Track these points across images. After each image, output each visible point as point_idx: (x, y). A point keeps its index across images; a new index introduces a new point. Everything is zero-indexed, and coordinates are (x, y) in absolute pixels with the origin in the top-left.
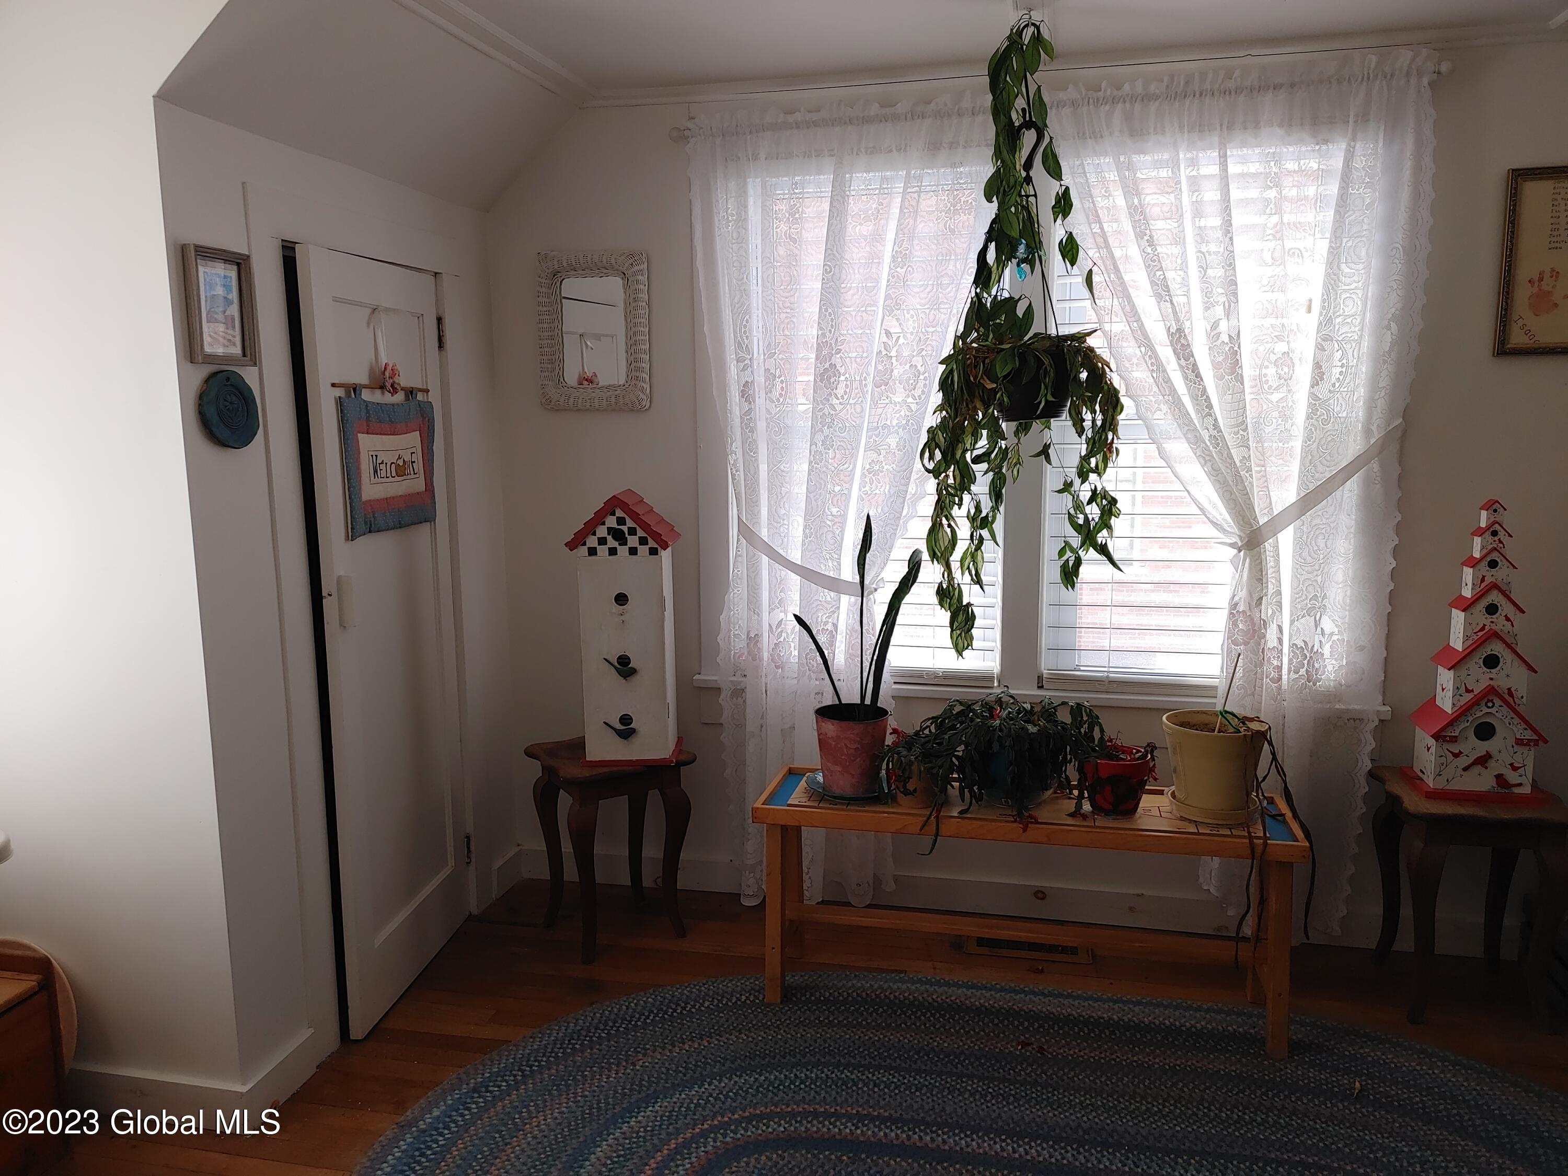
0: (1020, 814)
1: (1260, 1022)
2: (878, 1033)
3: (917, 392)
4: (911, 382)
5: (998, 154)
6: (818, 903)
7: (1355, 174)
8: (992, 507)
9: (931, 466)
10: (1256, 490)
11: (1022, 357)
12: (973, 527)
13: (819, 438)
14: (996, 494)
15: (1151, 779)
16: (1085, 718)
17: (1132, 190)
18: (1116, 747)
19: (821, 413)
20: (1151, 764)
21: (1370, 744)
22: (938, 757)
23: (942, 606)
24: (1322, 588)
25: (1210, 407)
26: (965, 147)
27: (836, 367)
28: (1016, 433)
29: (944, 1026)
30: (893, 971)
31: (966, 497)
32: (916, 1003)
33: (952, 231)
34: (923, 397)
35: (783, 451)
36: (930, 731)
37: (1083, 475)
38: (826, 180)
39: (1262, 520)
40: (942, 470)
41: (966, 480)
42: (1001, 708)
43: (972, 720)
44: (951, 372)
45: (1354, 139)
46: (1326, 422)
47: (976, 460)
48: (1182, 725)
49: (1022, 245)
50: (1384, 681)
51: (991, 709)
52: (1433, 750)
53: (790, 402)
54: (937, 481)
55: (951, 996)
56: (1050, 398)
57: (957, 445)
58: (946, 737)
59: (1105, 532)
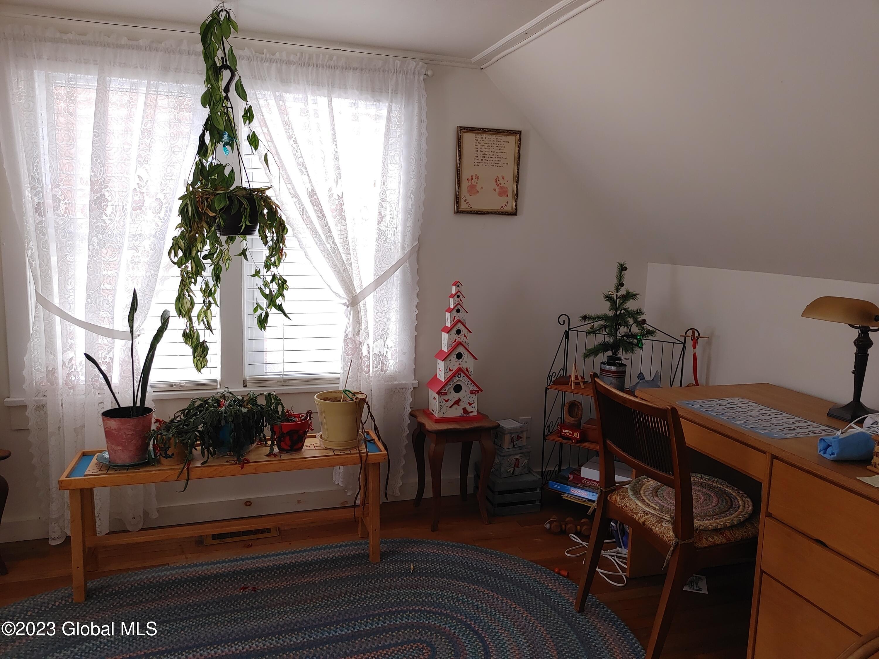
0: (238, 459)
1: (366, 547)
2: (154, 604)
3: (162, 215)
4: (157, 209)
5: (208, 80)
6: (106, 534)
7: (393, 120)
8: (214, 284)
9: (176, 260)
10: (354, 276)
11: (230, 199)
12: (204, 296)
13: (95, 241)
14: (217, 277)
15: (310, 430)
16: (273, 401)
17: (283, 112)
18: (291, 415)
19: (96, 225)
20: (310, 422)
21: (410, 399)
22: (187, 433)
23: (186, 343)
24: (386, 325)
25: (330, 232)
26: (184, 72)
27: (105, 197)
28: (227, 242)
29: (195, 590)
30: (160, 565)
31: (199, 279)
32: (177, 580)
33: (180, 121)
34: (166, 218)
35: (68, 248)
36: (180, 418)
37: (267, 267)
38: (92, 80)
39: (358, 291)
40: (183, 262)
41: (199, 269)
42: (225, 400)
43: (207, 409)
44: (186, 205)
45: (391, 101)
46: (385, 242)
47: (205, 257)
48: (324, 399)
49: (226, 135)
50: (415, 369)
51: (218, 401)
52: (437, 399)
53: (72, 217)
54: (180, 269)
55: (198, 572)
56: (248, 223)
57: (193, 248)
58: (192, 420)
59: (280, 298)
